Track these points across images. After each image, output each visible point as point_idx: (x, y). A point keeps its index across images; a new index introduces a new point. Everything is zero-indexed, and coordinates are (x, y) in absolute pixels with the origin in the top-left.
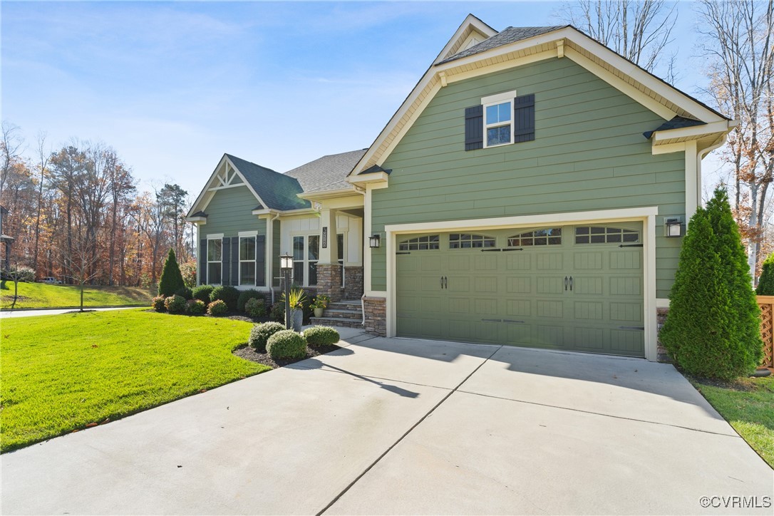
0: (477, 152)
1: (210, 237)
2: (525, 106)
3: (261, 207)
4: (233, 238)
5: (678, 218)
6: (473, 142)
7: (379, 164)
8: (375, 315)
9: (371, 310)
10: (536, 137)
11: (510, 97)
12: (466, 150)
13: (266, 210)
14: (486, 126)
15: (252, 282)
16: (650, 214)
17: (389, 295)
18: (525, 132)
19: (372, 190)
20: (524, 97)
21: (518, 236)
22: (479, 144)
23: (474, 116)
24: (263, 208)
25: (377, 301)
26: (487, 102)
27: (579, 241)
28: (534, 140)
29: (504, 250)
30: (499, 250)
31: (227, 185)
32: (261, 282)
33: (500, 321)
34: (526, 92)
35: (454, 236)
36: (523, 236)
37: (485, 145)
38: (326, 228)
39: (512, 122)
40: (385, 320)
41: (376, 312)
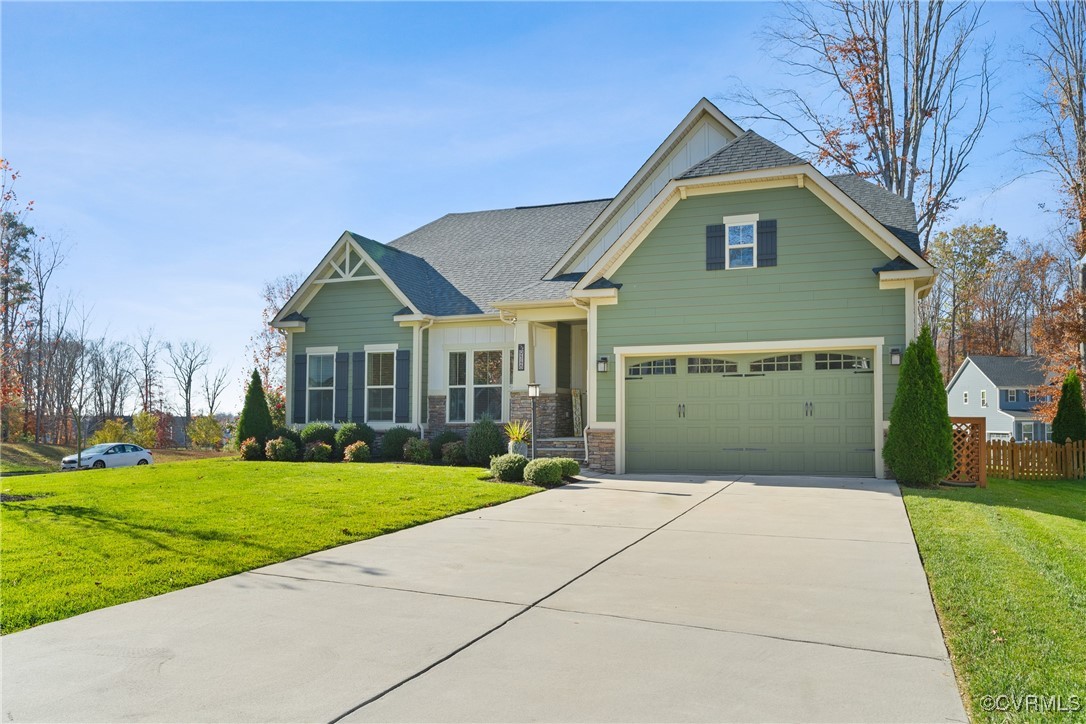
0: (719, 273)
1: (311, 351)
2: (767, 230)
3: (406, 311)
4: (355, 354)
5: (900, 348)
6: (715, 262)
7: (607, 277)
8: (601, 450)
9: (596, 444)
10: (778, 263)
11: (752, 220)
12: (708, 270)
13: (418, 315)
14: (728, 247)
15: (388, 417)
16: (878, 343)
17: (618, 426)
18: (768, 257)
19: (598, 307)
20: (767, 222)
21: (760, 361)
22: (721, 266)
23: (716, 234)
24: (411, 313)
25: (604, 433)
26: (729, 222)
27: (819, 367)
28: (776, 265)
29: (746, 376)
30: (741, 376)
31: (347, 277)
32: (404, 416)
33: (742, 449)
34: (768, 217)
35: (691, 360)
36: (765, 360)
37: (727, 267)
38: (523, 345)
39: (754, 245)
40: (614, 455)
41: (602, 446)
